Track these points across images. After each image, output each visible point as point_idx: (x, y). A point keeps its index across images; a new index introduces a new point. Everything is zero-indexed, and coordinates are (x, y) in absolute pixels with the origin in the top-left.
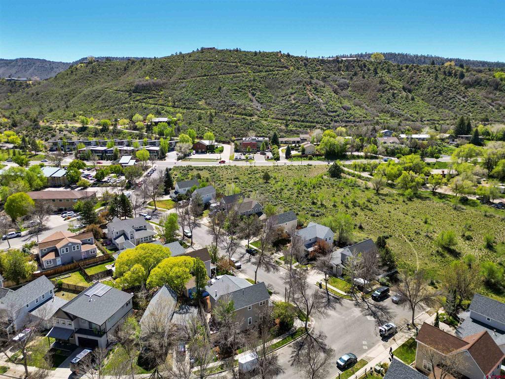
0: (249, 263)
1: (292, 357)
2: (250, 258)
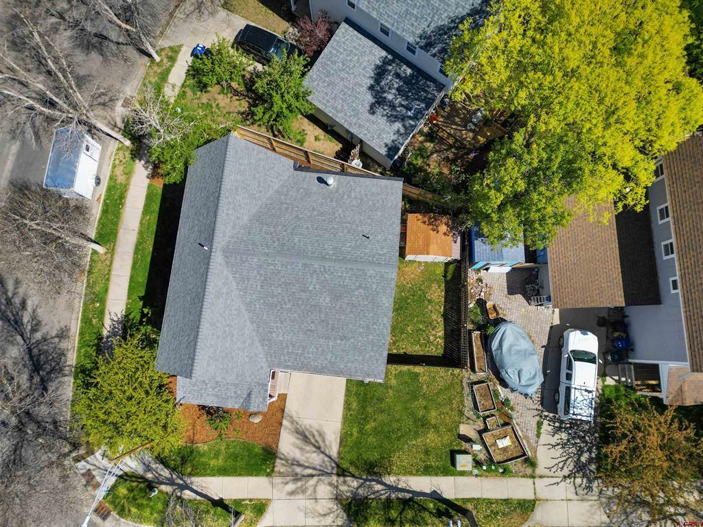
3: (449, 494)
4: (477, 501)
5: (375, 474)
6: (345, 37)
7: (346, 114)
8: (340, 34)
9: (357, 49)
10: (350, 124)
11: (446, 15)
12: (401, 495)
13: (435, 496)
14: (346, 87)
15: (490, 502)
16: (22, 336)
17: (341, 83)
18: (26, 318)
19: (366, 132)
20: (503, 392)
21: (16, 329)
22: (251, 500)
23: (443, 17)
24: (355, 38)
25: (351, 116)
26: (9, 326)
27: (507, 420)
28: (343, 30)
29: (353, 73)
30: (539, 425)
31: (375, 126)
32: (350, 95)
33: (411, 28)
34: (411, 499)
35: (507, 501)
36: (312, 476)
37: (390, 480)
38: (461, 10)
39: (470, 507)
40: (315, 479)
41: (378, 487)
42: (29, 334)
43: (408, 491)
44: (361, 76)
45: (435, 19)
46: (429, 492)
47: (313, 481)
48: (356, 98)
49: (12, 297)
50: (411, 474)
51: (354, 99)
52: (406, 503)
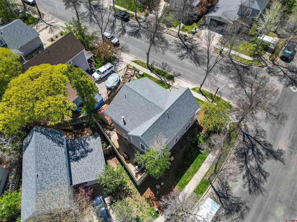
0: (126, 35)
1: (244, 177)
2: (124, 27)
3: (149, 71)
4: (144, 67)
5: (161, 81)
6: (78, 180)
7: (100, 157)
8: (78, 181)
9: (78, 172)
10: (101, 153)
11: (49, 142)
12: (159, 75)
13: (152, 72)
14: (92, 164)
15: (142, 66)
16: (247, 167)
17: (93, 166)
18: (245, 172)
19: (99, 147)
20: (121, 79)
21: (249, 170)
22: (195, 92)
23: (50, 142)
24: (75, 176)
25: (99, 155)
26: (251, 173)
27: (125, 75)
28: (76, 182)
29: (86, 166)
30: (120, 71)
31: (95, 147)
32: (94, 161)
33: (60, 151)
34: (157, 74)
35: (138, 64)
36: (176, 88)
37: (159, 79)
38: (45, 138)
39: (146, 67)
40: (176, 87)
41: (163, 79)
42: (245, 166)
43: (157, 75)
44: (85, 163)
45: (53, 144)
46: (153, 73)
47: (177, 87)
48: (92, 158)
49: (247, 182)
50: (154, 78)
51: (93, 159)
52: (159, 74)
